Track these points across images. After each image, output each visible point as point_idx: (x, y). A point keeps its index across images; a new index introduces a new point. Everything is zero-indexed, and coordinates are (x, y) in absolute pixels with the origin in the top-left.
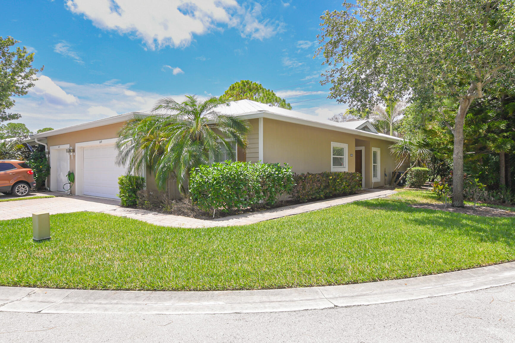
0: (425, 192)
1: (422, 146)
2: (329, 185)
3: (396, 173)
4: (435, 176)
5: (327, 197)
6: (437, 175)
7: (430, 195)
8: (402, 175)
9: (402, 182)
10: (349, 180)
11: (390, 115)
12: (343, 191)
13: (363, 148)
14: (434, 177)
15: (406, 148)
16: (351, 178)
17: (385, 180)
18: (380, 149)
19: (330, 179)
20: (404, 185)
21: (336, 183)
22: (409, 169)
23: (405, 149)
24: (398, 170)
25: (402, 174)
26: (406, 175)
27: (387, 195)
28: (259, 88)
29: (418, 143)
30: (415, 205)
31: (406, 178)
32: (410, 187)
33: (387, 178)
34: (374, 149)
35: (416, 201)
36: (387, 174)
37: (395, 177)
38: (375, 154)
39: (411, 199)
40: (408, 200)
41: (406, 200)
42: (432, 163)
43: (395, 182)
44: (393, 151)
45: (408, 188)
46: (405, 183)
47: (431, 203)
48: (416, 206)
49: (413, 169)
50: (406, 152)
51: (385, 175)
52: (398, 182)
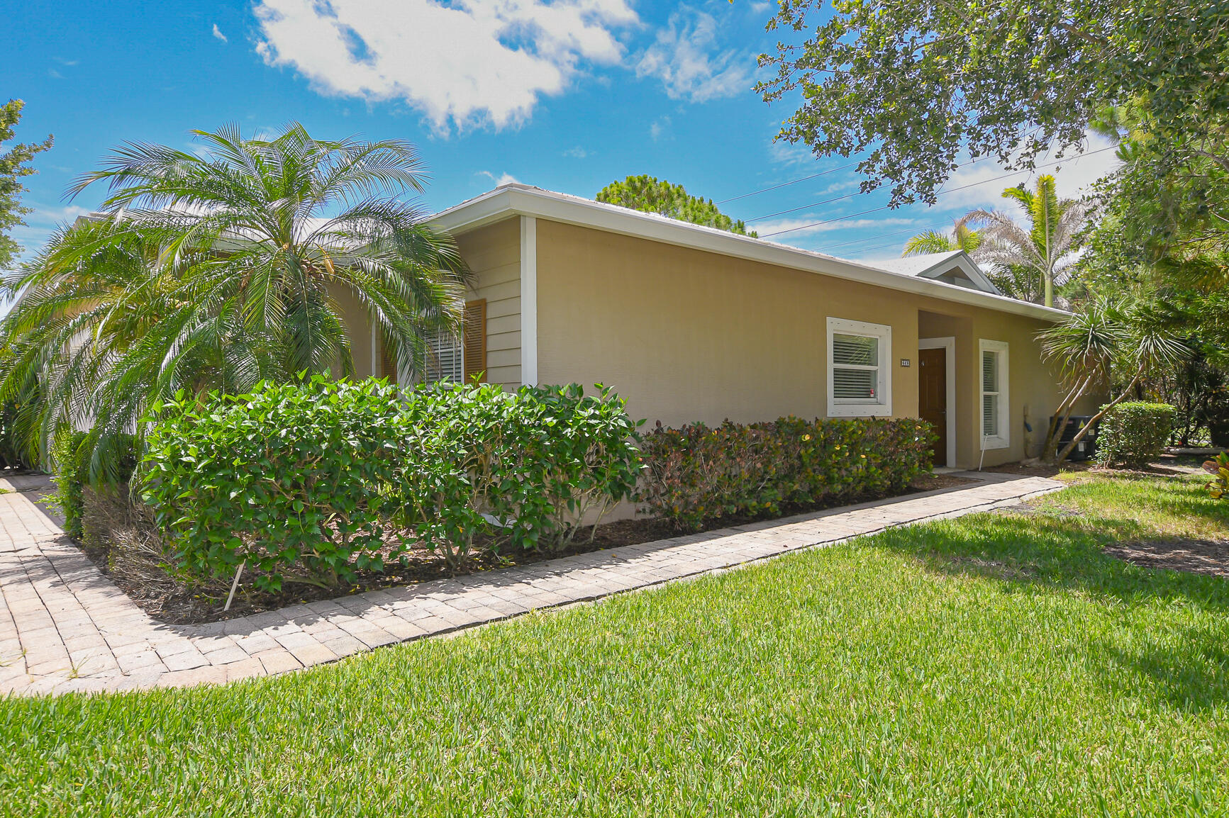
0: (1165, 486)
1: (1159, 323)
2: (803, 464)
3: (1061, 419)
4: (1192, 427)
5: (793, 509)
6: (1197, 428)
7: (1190, 499)
8: (1084, 428)
9: (1081, 448)
10: (887, 445)
11: (1044, 248)
12: (863, 484)
13: (949, 343)
14: (1188, 431)
15: (1095, 338)
16: (892, 439)
17: (1027, 442)
18: (1007, 343)
19: (806, 444)
20: (1090, 459)
21: (830, 457)
22: (1105, 406)
23: (1092, 342)
24: (1069, 410)
25: (1082, 422)
26: (1095, 426)
27: (1025, 499)
28: (676, 195)
29: (1141, 315)
30: (1135, 545)
31: (1097, 436)
32: (1112, 466)
33: (1032, 436)
34: (985, 345)
35: (1137, 527)
36: (1033, 424)
37: (1059, 434)
38: (990, 360)
39: (1119, 518)
40: (1107, 524)
41: (1097, 523)
42: (1182, 391)
43: (1060, 448)
44: (1051, 349)
45: (1104, 470)
46: (1093, 454)
47: (1203, 537)
48: (1142, 554)
49: (1121, 407)
50: (1096, 352)
51: (1027, 427)
52: (1070, 448)
